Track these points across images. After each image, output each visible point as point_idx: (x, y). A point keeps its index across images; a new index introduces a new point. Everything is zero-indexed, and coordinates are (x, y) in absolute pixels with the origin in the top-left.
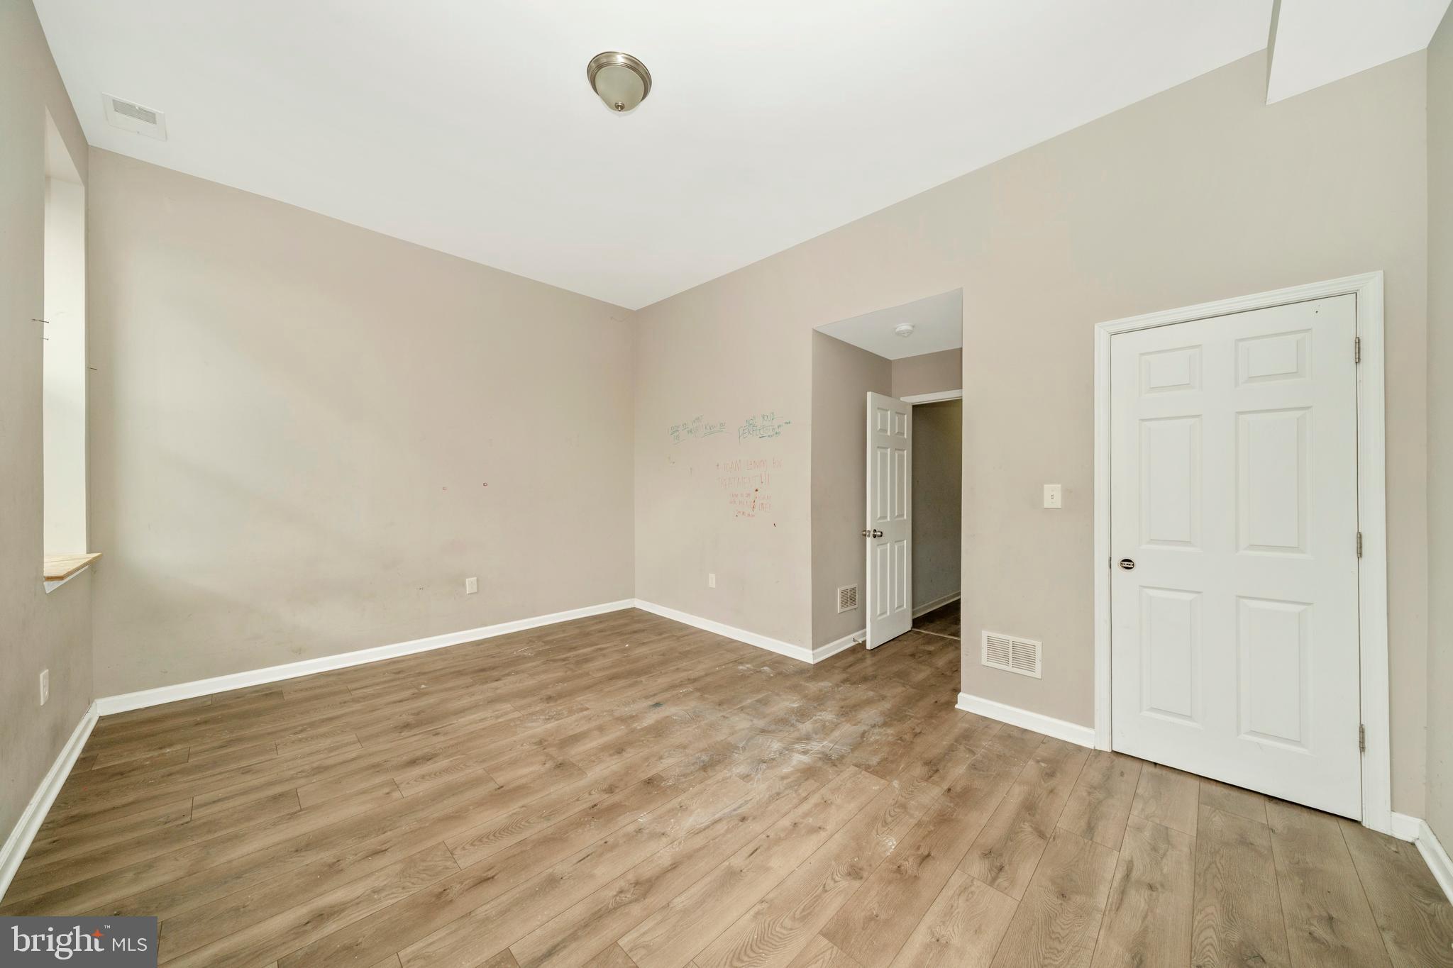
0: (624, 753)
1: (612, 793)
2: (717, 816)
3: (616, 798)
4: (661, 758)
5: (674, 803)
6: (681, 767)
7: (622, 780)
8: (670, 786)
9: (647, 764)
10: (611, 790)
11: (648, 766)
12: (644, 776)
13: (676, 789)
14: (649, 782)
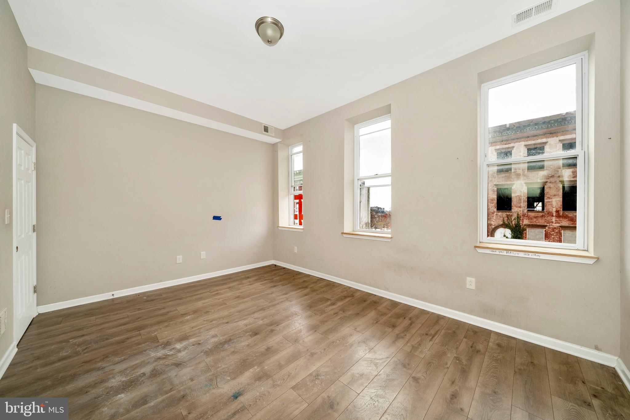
0: (266, 348)
1: (272, 330)
2: (236, 323)
3: (270, 328)
4: (248, 345)
5: (248, 327)
6: (240, 341)
7: (267, 335)
8: (248, 332)
9: (256, 342)
10: (272, 331)
11: (255, 341)
12: (258, 336)
13: (246, 332)
14: (256, 334)
